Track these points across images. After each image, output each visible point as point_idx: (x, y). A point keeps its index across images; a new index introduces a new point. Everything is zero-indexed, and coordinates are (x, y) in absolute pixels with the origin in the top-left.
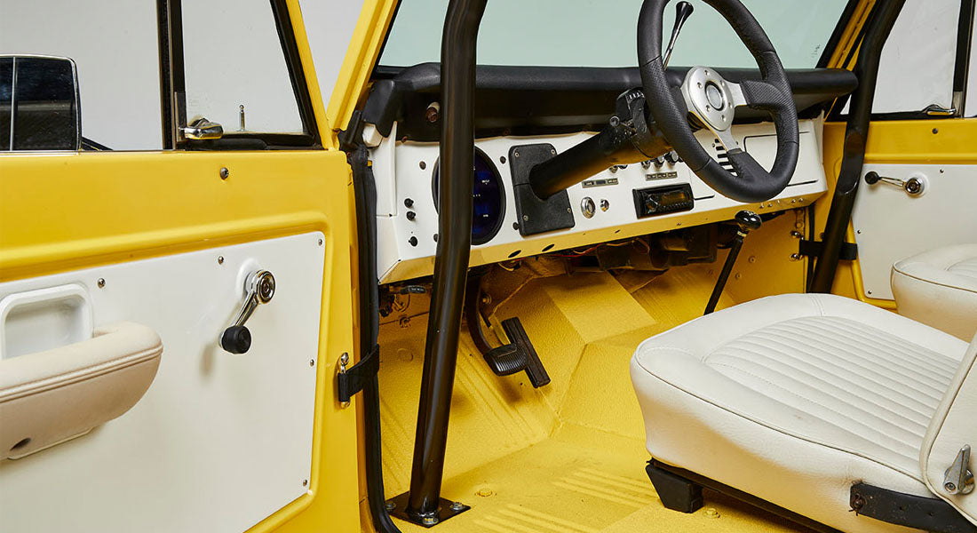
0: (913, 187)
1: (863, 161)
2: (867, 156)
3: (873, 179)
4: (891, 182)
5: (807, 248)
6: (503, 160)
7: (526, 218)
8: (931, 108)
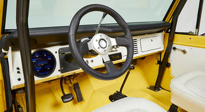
0: (184, 52)
1: (172, 44)
2: (174, 42)
3: (175, 49)
4: (179, 50)
5: (159, 62)
6: (56, 52)
7: (62, 68)
8: (190, 32)
